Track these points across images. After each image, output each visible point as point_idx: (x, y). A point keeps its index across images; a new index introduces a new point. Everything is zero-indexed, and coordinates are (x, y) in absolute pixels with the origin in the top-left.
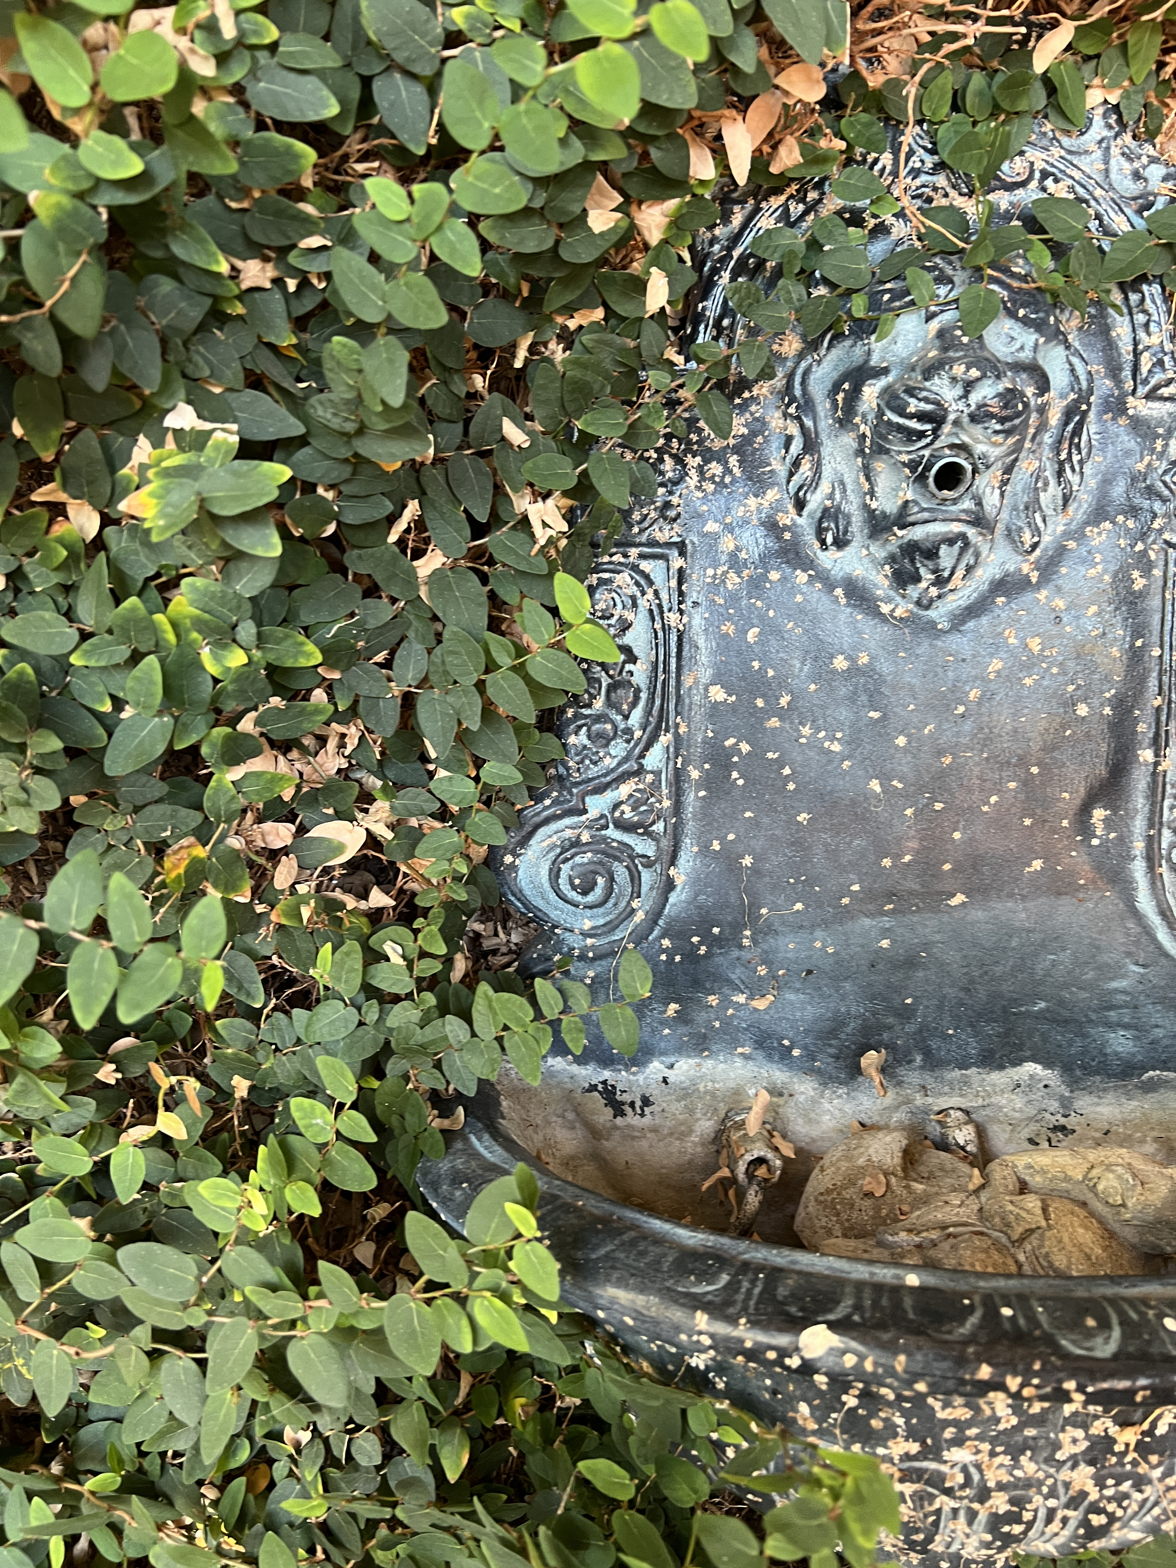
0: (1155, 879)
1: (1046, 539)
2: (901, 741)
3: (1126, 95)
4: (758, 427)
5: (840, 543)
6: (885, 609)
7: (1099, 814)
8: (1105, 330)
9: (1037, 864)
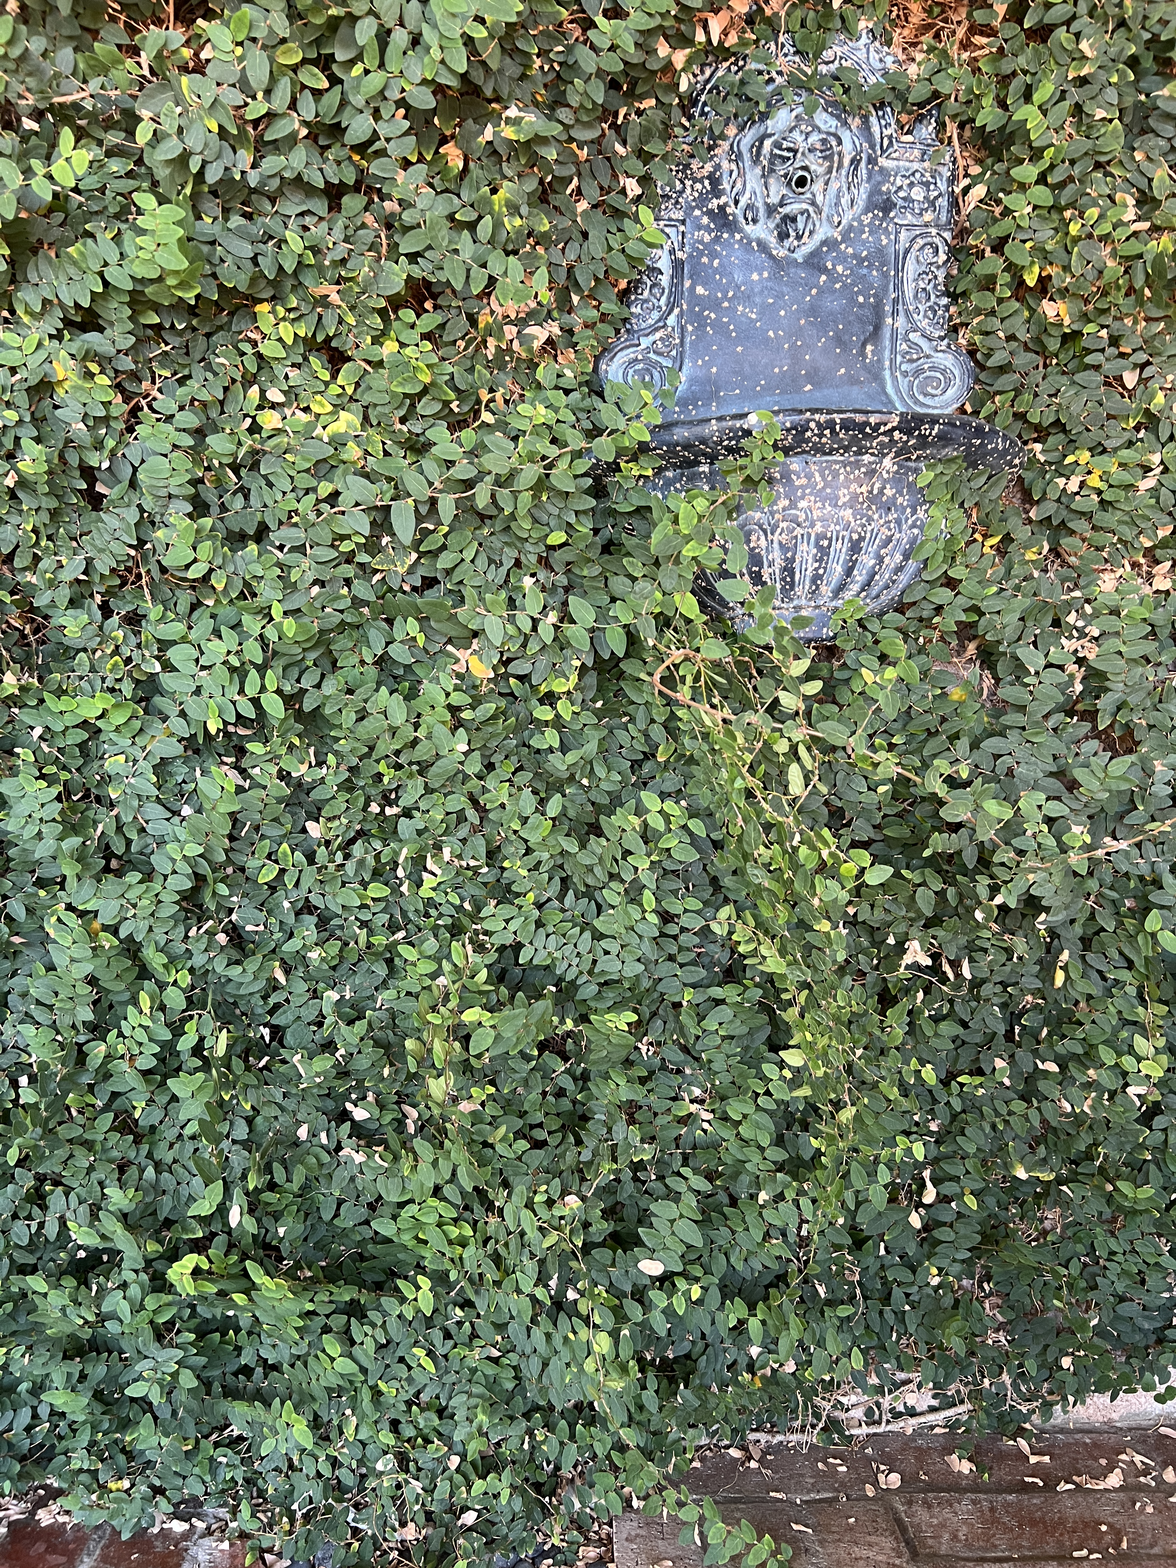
0: (895, 379)
1: (844, 222)
2: (782, 313)
3: (875, 24)
4: (718, 167)
5: (755, 221)
6: (774, 252)
7: (869, 348)
8: (868, 128)
9: (843, 371)
